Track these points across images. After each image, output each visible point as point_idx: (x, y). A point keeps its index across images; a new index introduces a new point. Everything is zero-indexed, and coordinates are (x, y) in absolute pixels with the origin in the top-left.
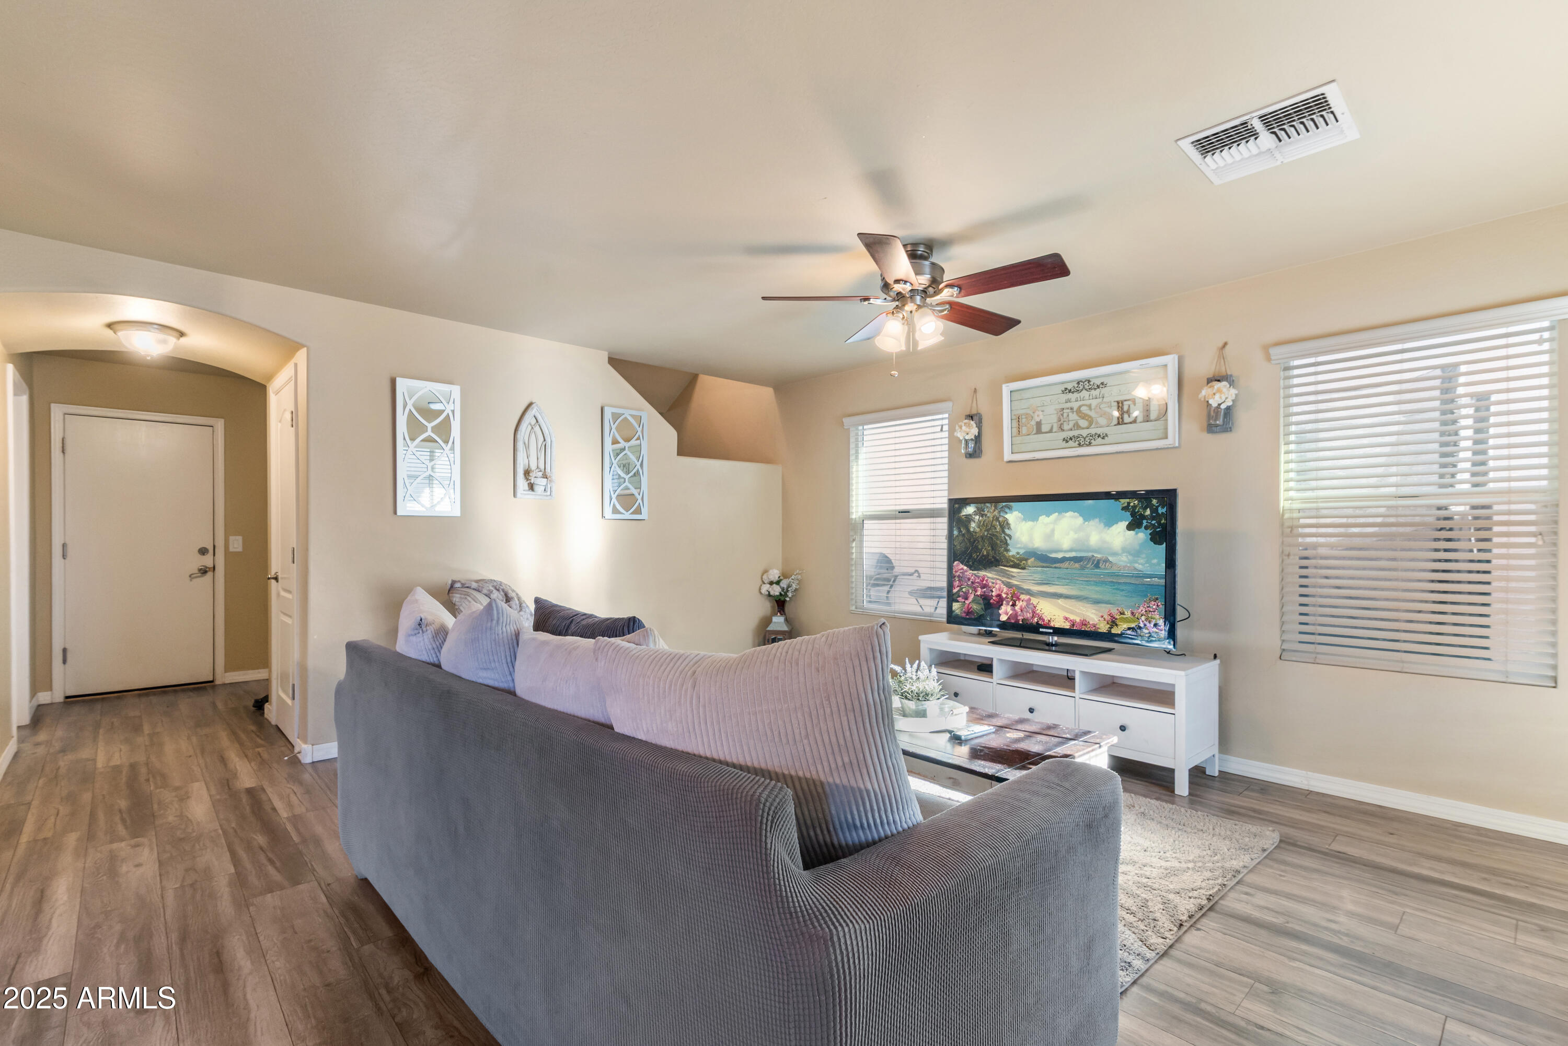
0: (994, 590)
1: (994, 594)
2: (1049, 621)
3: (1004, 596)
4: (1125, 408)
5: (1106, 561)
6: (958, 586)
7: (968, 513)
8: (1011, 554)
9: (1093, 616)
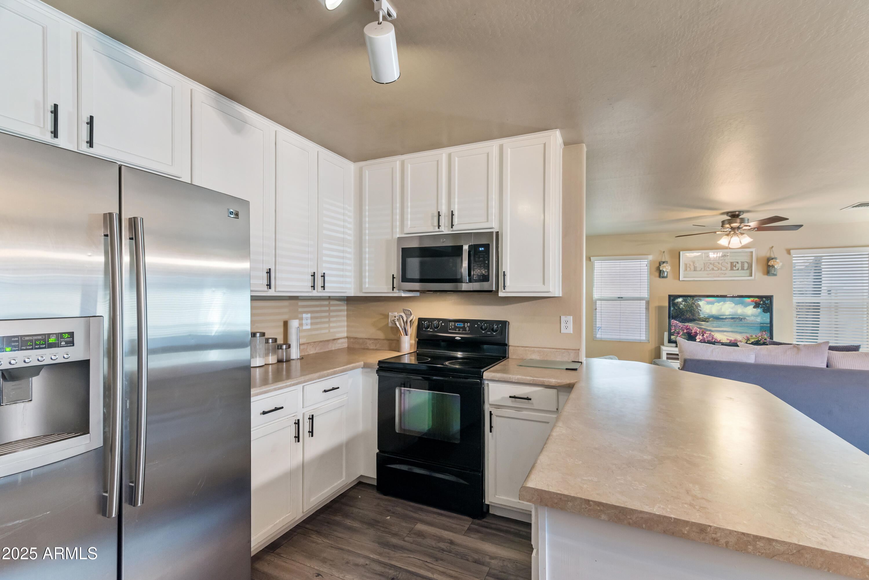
0: (693, 330)
1: (692, 332)
2: (720, 340)
3: (698, 332)
4: (734, 265)
5: (745, 319)
6: (674, 329)
7: (679, 301)
8: (701, 317)
9: (739, 338)
